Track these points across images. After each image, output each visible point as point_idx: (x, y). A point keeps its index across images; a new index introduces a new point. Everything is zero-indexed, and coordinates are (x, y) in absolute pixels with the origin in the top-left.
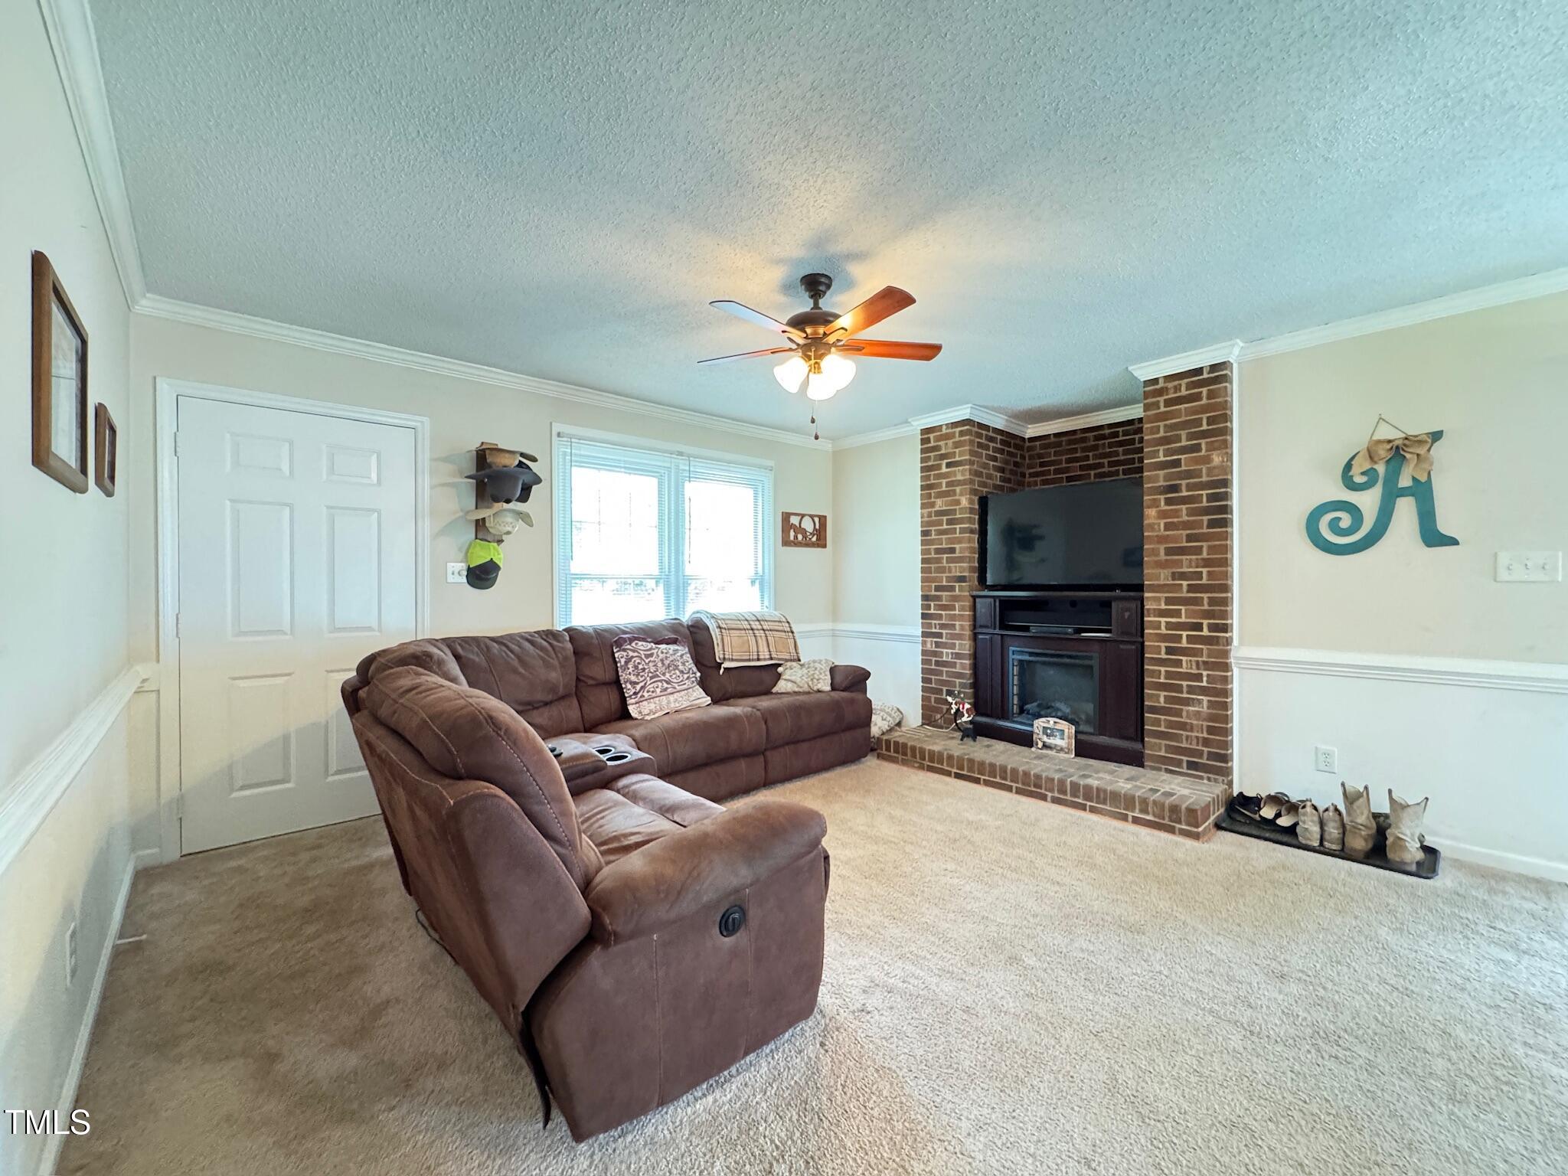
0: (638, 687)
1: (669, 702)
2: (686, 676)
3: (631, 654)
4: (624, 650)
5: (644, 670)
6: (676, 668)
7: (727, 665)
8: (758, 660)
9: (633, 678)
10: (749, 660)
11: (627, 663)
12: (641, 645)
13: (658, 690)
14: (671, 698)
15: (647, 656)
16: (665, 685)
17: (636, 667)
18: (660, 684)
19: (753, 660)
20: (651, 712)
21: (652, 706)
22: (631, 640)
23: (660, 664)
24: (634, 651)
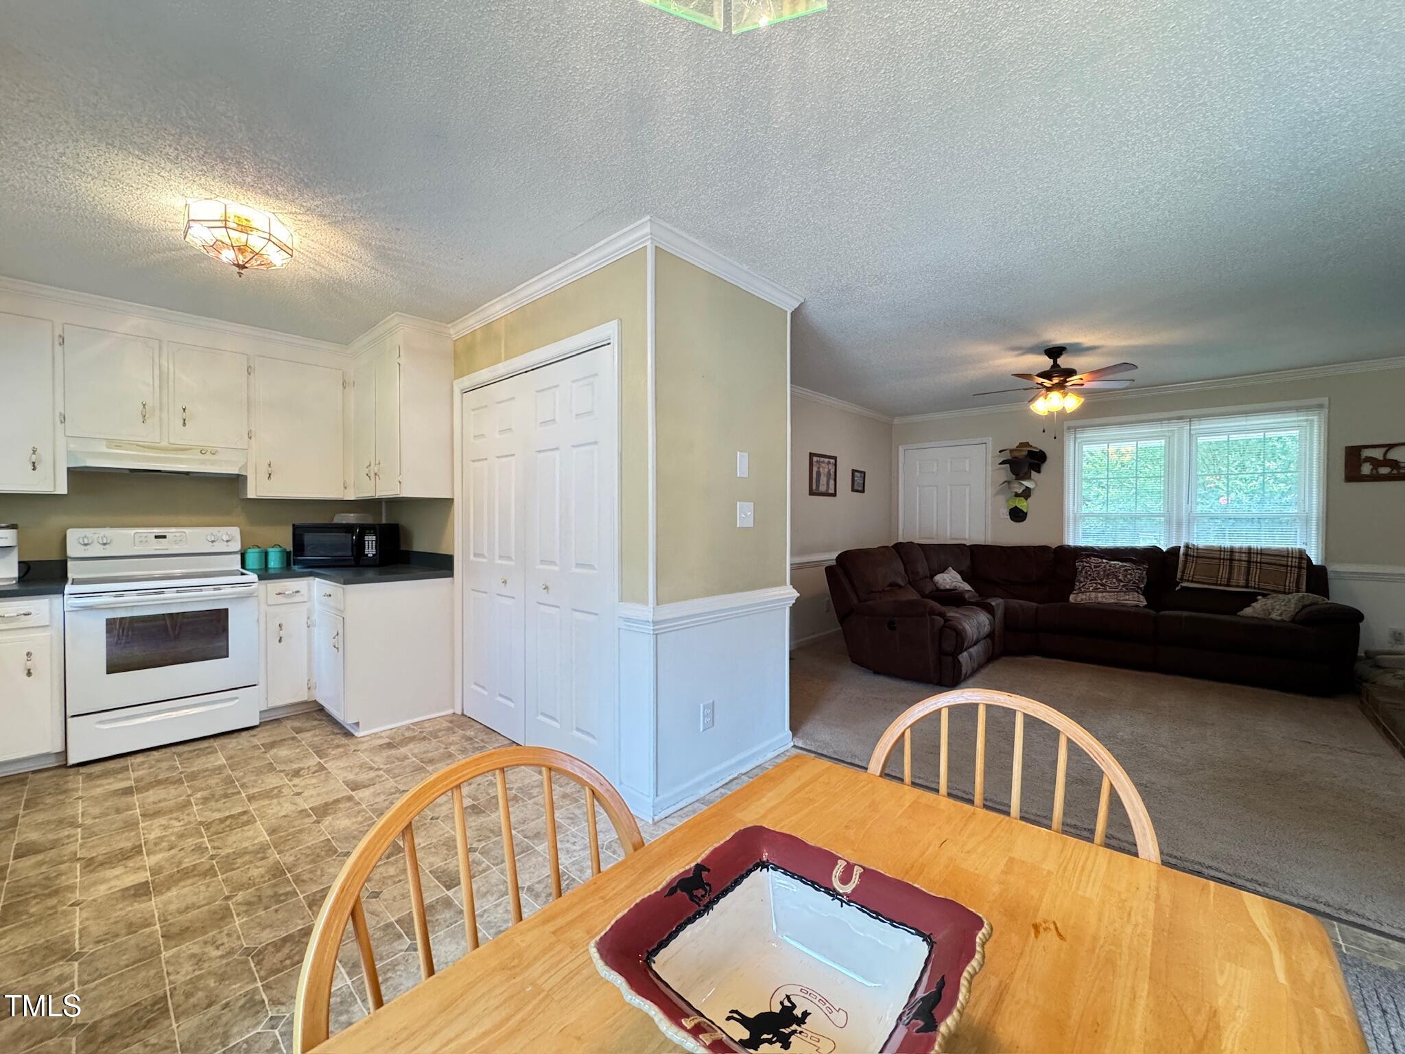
0: (1082, 585)
1: (1096, 597)
2: (1122, 584)
3: (1085, 564)
4: (1082, 562)
5: (1090, 575)
6: (1117, 577)
7: (1185, 584)
8: (1228, 585)
9: (1082, 579)
10: (1216, 584)
11: (1082, 569)
12: (1093, 559)
13: (1091, 588)
14: (1100, 595)
15: (1095, 567)
16: (1099, 586)
17: (1086, 573)
18: (1094, 585)
19: (1220, 585)
20: (1082, 600)
21: (1084, 597)
22: (1088, 556)
23: (1102, 573)
24: (1086, 562)
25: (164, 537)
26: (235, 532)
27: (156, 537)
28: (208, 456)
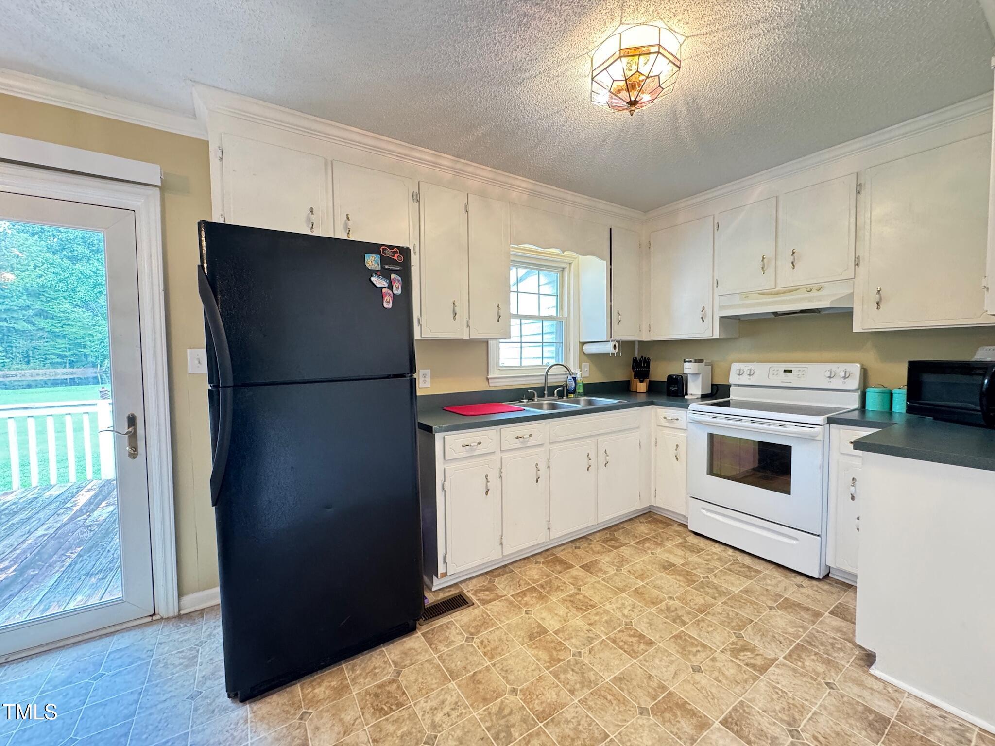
25: (790, 371)
26: (855, 369)
27: (785, 371)
28: (814, 293)
